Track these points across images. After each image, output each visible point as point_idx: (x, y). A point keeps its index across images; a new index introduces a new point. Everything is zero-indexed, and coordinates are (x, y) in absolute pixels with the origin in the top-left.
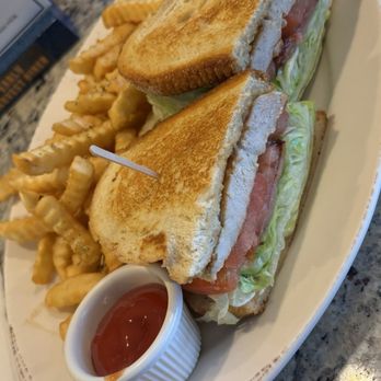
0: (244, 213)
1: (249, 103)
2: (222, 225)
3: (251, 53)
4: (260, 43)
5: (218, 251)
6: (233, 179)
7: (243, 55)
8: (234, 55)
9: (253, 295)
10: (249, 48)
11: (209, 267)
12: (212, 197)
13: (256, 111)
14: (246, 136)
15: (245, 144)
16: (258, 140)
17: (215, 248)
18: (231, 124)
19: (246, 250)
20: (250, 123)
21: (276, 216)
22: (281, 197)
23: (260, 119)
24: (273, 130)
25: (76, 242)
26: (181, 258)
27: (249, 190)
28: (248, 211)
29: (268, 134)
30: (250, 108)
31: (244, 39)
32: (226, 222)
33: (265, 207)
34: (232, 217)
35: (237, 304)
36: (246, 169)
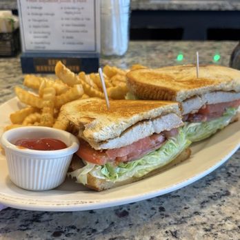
0: (131, 142)
1: (169, 111)
2: (120, 136)
3: (184, 101)
4: (190, 101)
5: (110, 141)
6: (139, 126)
7: (181, 98)
8: (178, 94)
9: (104, 178)
10: (185, 98)
11: (101, 142)
12: (126, 122)
13: (168, 116)
14: (158, 119)
15: (154, 121)
16: (160, 126)
17: (110, 139)
18: (157, 109)
19: (119, 156)
20: (163, 118)
21: (140, 161)
22: (148, 158)
23: (168, 121)
24: (168, 130)
25: (46, 114)
26: (95, 129)
27: (141, 138)
28: (134, 143)
29: (165, 129)
30: (168, 113)
31: (186, 93)
32: (123, 137)
33: (140, 151)
34: (126, 138)
35: (94, 174)
36: (146, 130)
